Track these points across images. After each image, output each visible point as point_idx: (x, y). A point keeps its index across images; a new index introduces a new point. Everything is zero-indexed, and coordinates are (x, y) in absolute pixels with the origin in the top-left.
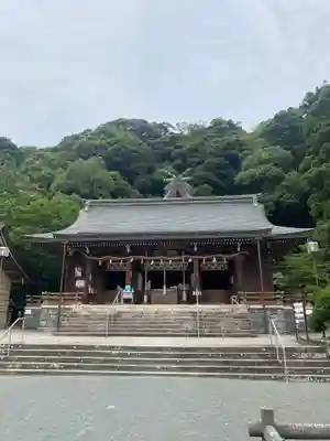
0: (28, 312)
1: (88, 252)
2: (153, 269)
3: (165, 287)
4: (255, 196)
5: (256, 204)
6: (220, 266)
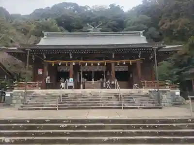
0: (8, 95)
1: (45, 58)
2: (85, 70)
3: (93, 80)
4: (141, 32)
5: (142, 36)
6: (124, 69)
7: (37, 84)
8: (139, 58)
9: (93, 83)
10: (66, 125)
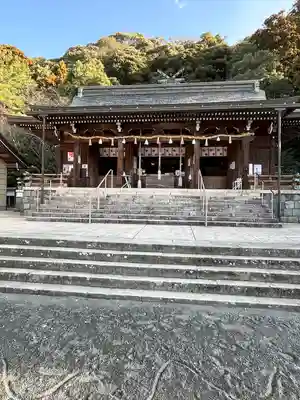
0: (19, 194)
1: (75, 130)
2: (147, 155)
3: (159, 172)
4: (257, 82)
5: (257, 89)
6: (219, 152)
7: (61, 179)
8: (246, 132)
9: (159, 178)
10: (91, 252)
